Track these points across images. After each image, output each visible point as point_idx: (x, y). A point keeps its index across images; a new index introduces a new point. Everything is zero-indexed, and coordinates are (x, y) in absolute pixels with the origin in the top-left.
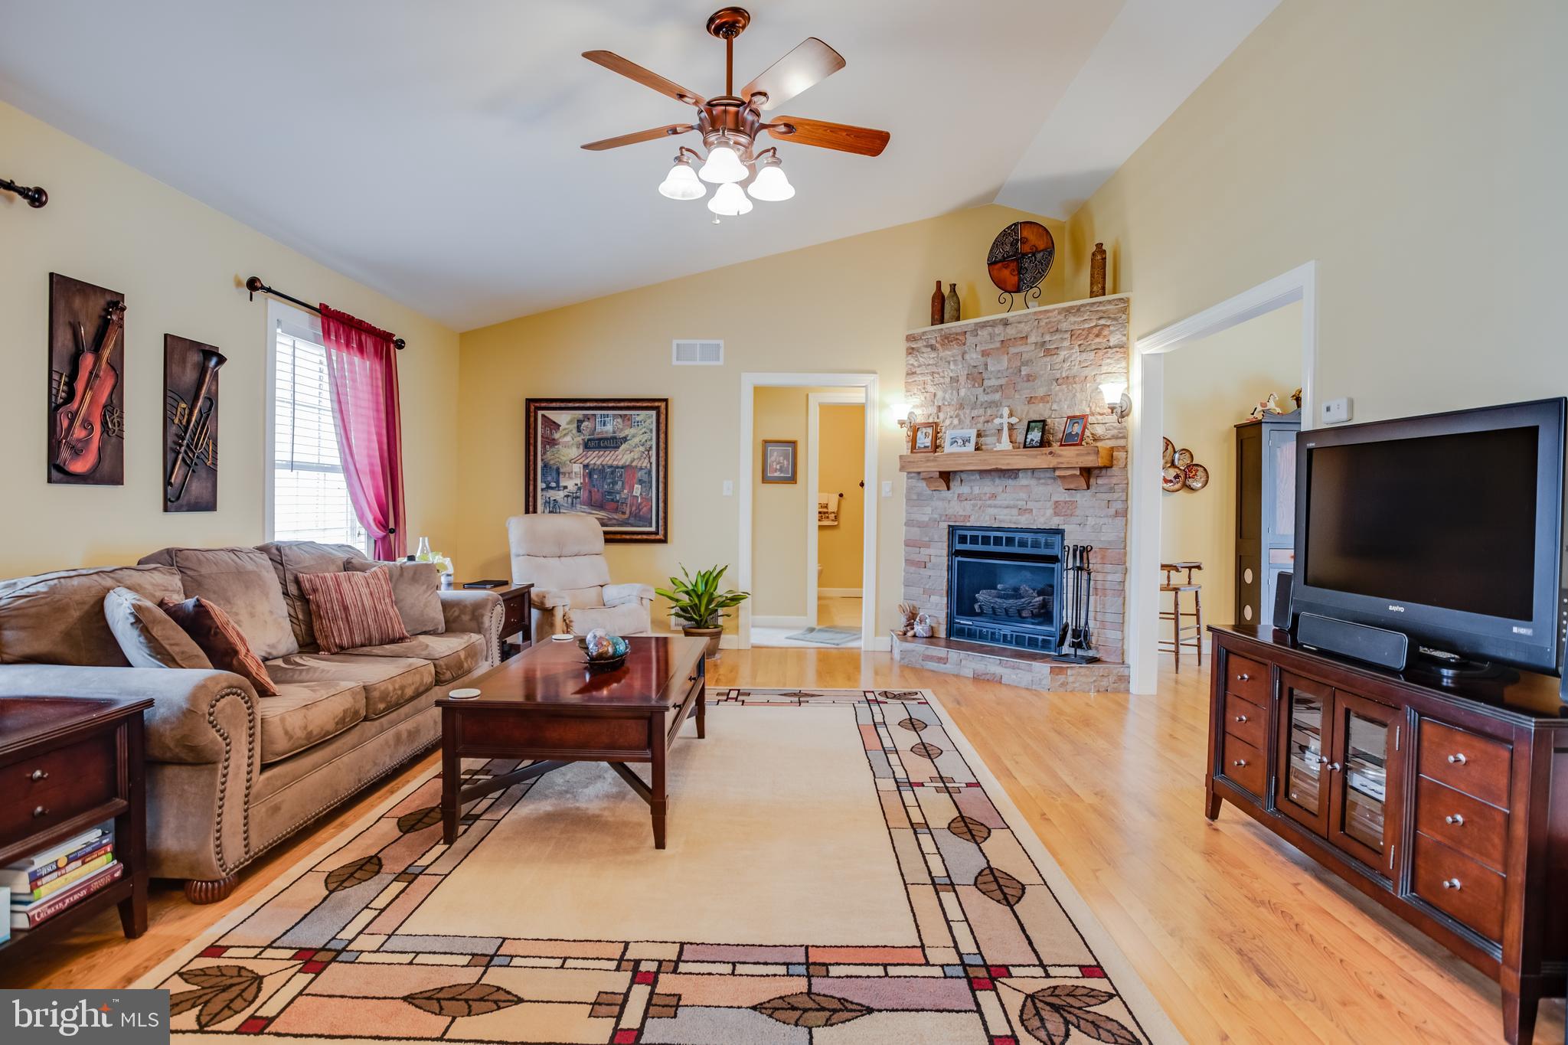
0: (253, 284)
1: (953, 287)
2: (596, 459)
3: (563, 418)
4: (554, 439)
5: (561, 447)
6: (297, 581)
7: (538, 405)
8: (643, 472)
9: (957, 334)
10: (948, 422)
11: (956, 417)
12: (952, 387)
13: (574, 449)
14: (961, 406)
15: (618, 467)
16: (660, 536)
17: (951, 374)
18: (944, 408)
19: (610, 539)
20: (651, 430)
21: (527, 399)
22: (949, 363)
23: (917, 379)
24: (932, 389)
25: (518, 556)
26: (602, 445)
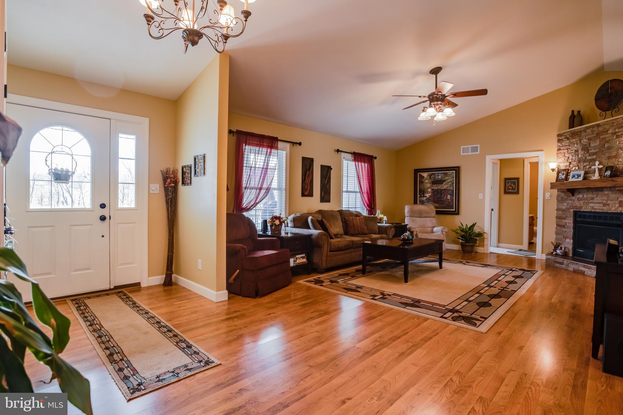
0: (338, 151)
1: (579, 112)
2: (435, 187)
3: (425, 175)
4: (423, 181)
5: (425, 184)
6: (345, 218)
7: (418, 171)
8: (451, 191)
9: (578, 132)
10: (574, 168)
11: (577, 166)
12: (575, 154)
13: (429, 184)
14: (579, 162)
15: (442, 190)
16: (456, 212)
17: (575, 149)
18: (572, 163)
19: (438, 213)
20: (454, 177)
21: (414, 169)
22: (574, 144)
23: (561, 152)
24: (567, 155)
25: (407, 217)
26: (437, 182)
